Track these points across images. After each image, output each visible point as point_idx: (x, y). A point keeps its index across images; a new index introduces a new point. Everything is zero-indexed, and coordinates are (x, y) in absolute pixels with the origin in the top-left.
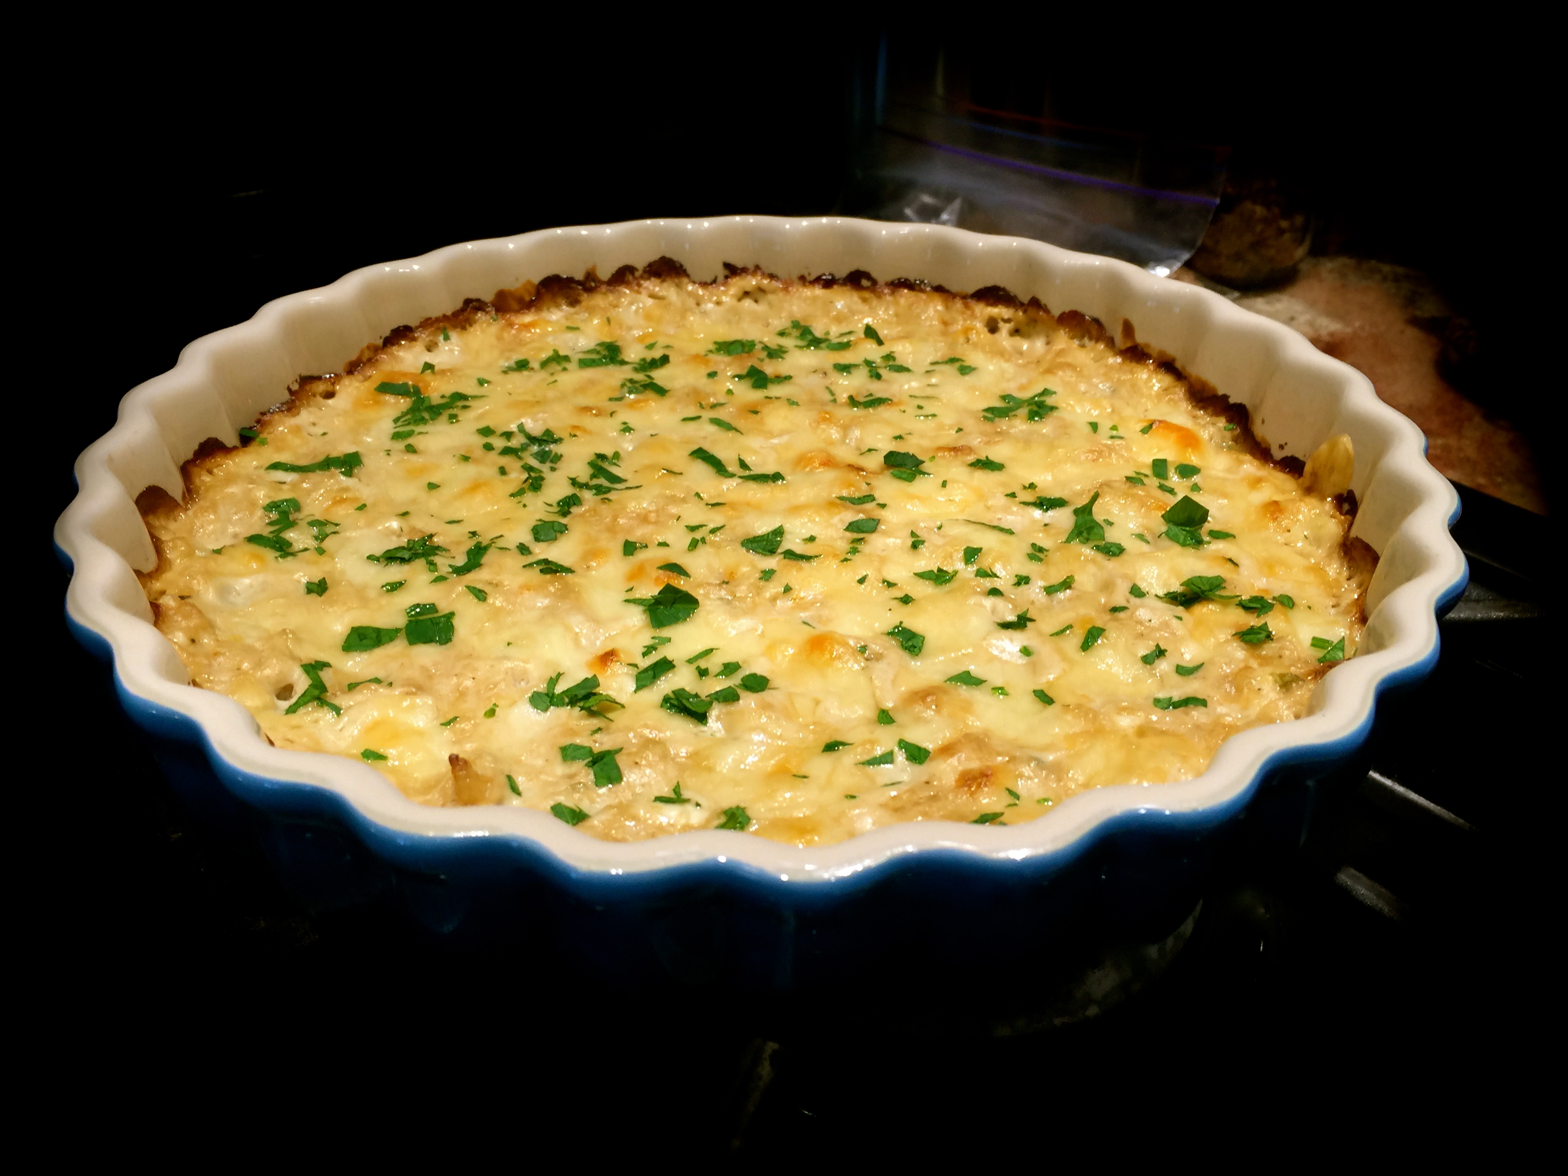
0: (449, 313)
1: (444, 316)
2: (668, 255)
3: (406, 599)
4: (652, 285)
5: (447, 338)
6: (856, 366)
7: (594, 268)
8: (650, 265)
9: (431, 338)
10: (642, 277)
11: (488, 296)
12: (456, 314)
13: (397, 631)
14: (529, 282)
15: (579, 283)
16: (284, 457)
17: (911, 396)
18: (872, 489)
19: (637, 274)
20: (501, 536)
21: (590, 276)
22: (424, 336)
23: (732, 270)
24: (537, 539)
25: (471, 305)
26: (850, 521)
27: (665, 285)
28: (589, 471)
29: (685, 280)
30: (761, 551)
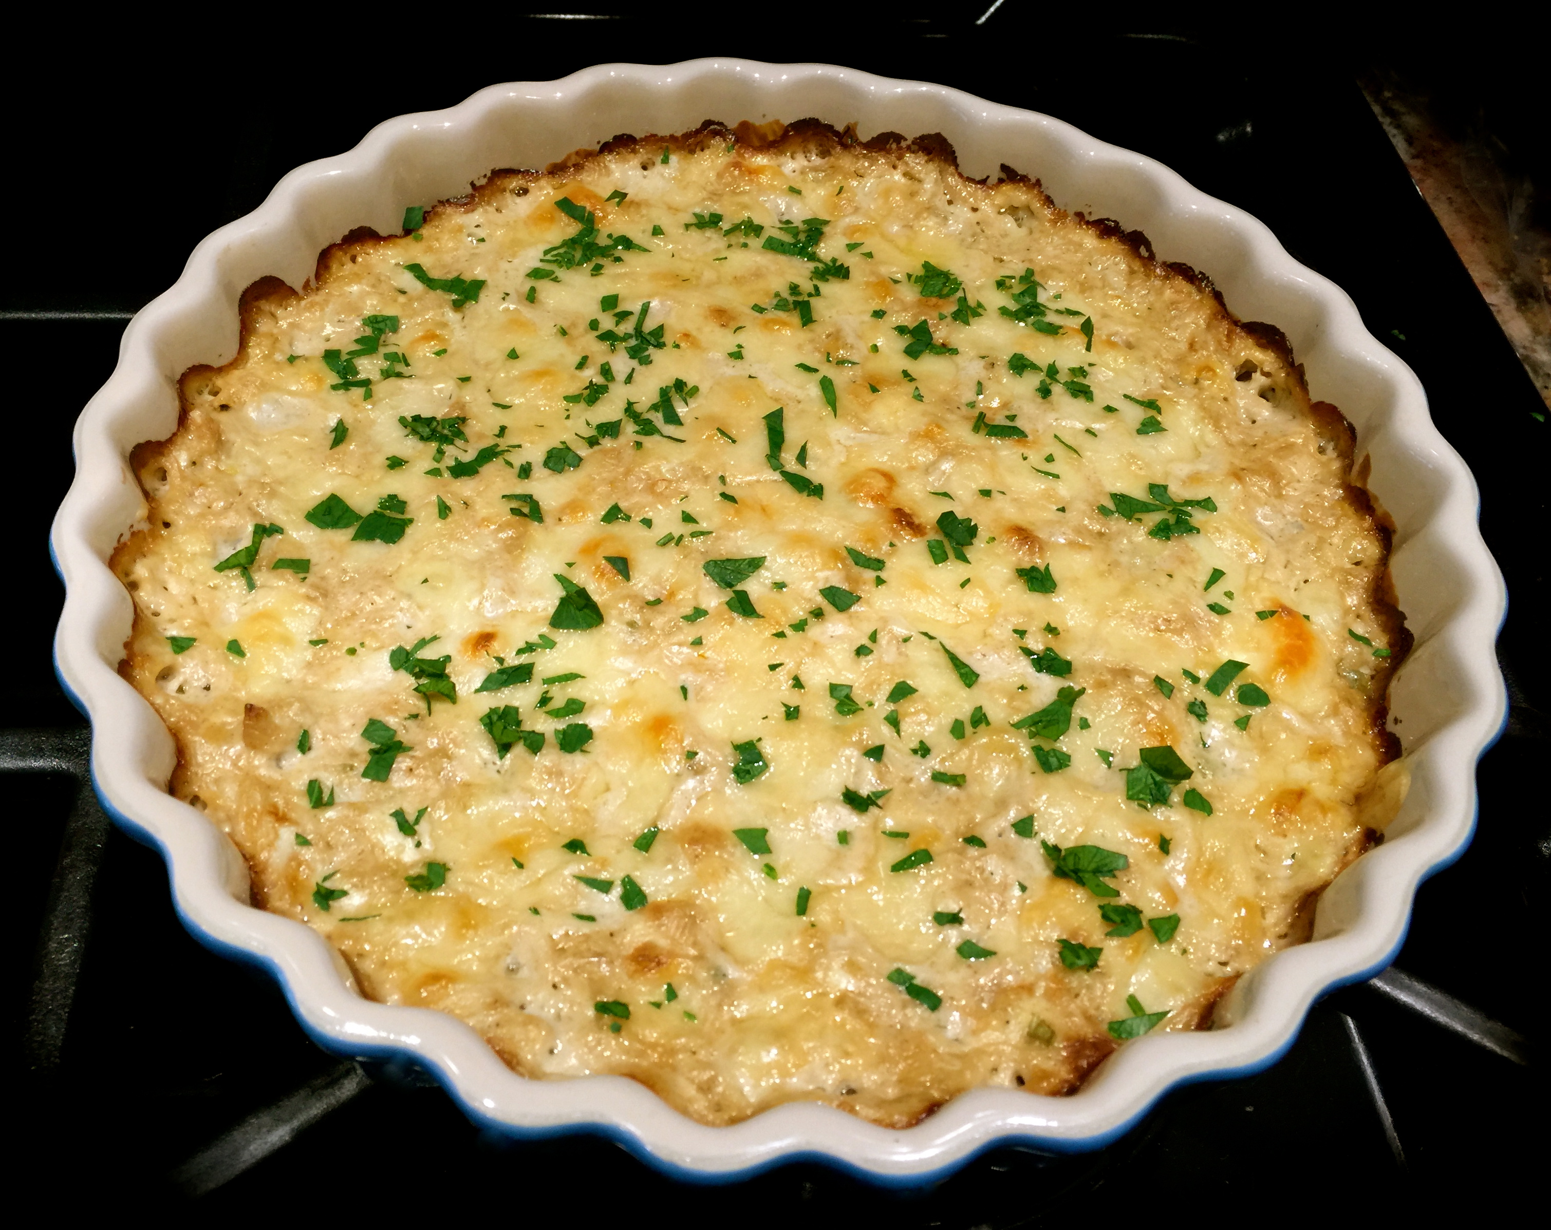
0: (679, 134)
1: (672, 136)
2: (944, 134)
3: (396, 484)
4: (916, 162)
5: (665, 161)
6: (1034, 367)
7: (856, 124)
8: (923, 138)
9: (650, 156)
10: (909, 148)
11: (732, 123)
12: (687, 136)
13: (358, 517)
14: (777, 122)
15: (837, 133)
16: (426, 261)
17: (1056, 436)
18: (890, 555)
19: (904, 144)
20: (520, 446)
21: (850, 131)
22: (643, 154)
23: (1010, 175)
24: (546, 464)
25: (712, 127)
26: (833, 584)
27: (931, 166)
28: (655, 398)
29: (952, 169)
30: (718, 580)
